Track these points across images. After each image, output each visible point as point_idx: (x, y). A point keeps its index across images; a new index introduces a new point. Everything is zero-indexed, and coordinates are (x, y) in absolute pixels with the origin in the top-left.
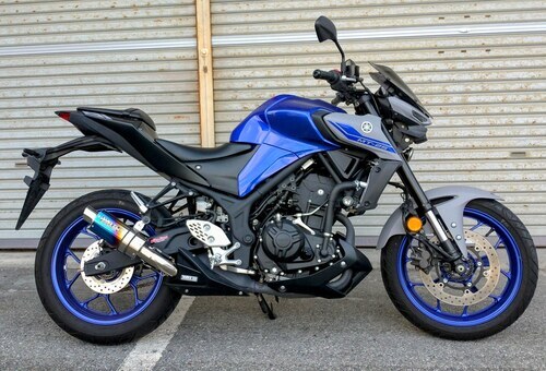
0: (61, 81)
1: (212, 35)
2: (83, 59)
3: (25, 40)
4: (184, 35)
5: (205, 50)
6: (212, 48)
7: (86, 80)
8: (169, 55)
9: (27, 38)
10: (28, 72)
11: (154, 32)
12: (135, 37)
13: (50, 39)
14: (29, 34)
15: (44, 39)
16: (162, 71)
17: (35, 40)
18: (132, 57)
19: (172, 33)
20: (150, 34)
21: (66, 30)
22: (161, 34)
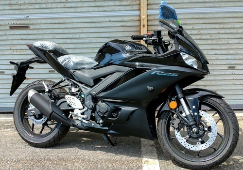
0: (72, 31)
1: (147, 9)
2: (83, 20)
3: (54, 10)
4: (134, 9)
5: (144, 17)
6: (147, 16)
7: (85, 30)
8: (126, 19)
9: (56, 10)
10: (55, 26)
11: (119, 7)
12: (109, 10)
13: (67, 10)
14: (56, 8)
15: (64, 10)
16: (122, 26)
17: (60, 10)
18: (108, 19)
19: (128, 8)
20: (117, 8)
21: (75, 6)
22: (122, 8)
